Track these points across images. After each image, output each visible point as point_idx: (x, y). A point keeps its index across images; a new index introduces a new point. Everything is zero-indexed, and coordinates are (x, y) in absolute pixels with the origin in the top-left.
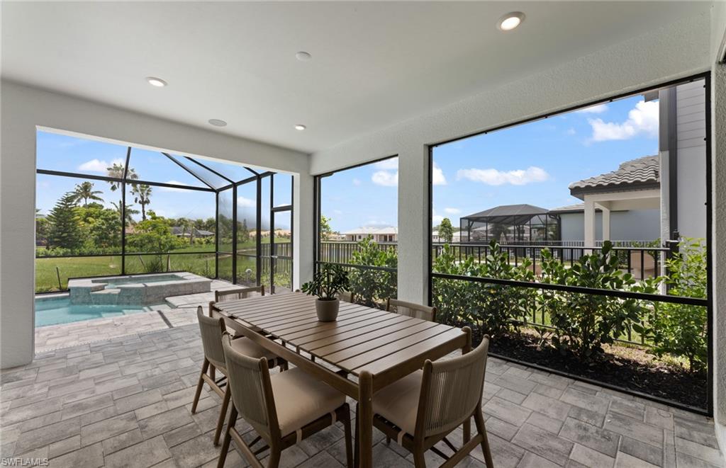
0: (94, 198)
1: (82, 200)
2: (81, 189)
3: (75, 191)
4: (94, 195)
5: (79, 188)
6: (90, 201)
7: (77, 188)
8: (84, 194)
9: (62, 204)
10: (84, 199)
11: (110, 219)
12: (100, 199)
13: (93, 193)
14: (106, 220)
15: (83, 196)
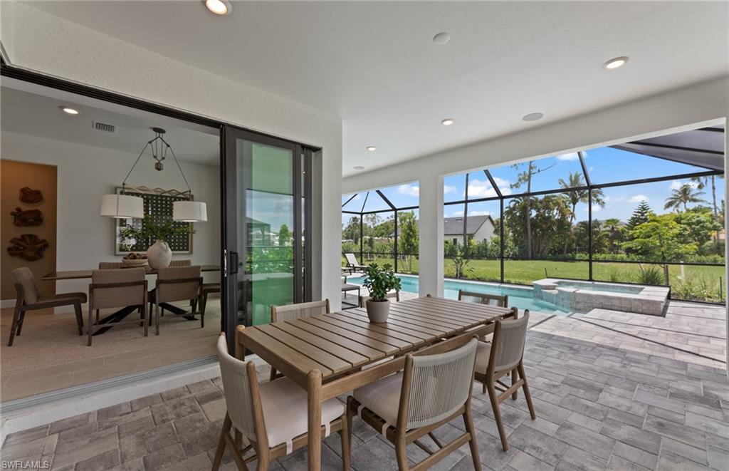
0: (695, 201)
1: (680, 205)
2: (680, 193)
3: (673, 197)
4: (695, 197)
5: (677, 193)
6: (691, 205)
7: (674, 193)
8: (682, 199)
9: (638, 212)
10: (683, 203)
11: (693, 223)
12: (701, 201)
13: (692, 195)
14: (689, 224)
15: (681, 201)
